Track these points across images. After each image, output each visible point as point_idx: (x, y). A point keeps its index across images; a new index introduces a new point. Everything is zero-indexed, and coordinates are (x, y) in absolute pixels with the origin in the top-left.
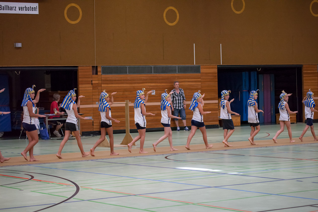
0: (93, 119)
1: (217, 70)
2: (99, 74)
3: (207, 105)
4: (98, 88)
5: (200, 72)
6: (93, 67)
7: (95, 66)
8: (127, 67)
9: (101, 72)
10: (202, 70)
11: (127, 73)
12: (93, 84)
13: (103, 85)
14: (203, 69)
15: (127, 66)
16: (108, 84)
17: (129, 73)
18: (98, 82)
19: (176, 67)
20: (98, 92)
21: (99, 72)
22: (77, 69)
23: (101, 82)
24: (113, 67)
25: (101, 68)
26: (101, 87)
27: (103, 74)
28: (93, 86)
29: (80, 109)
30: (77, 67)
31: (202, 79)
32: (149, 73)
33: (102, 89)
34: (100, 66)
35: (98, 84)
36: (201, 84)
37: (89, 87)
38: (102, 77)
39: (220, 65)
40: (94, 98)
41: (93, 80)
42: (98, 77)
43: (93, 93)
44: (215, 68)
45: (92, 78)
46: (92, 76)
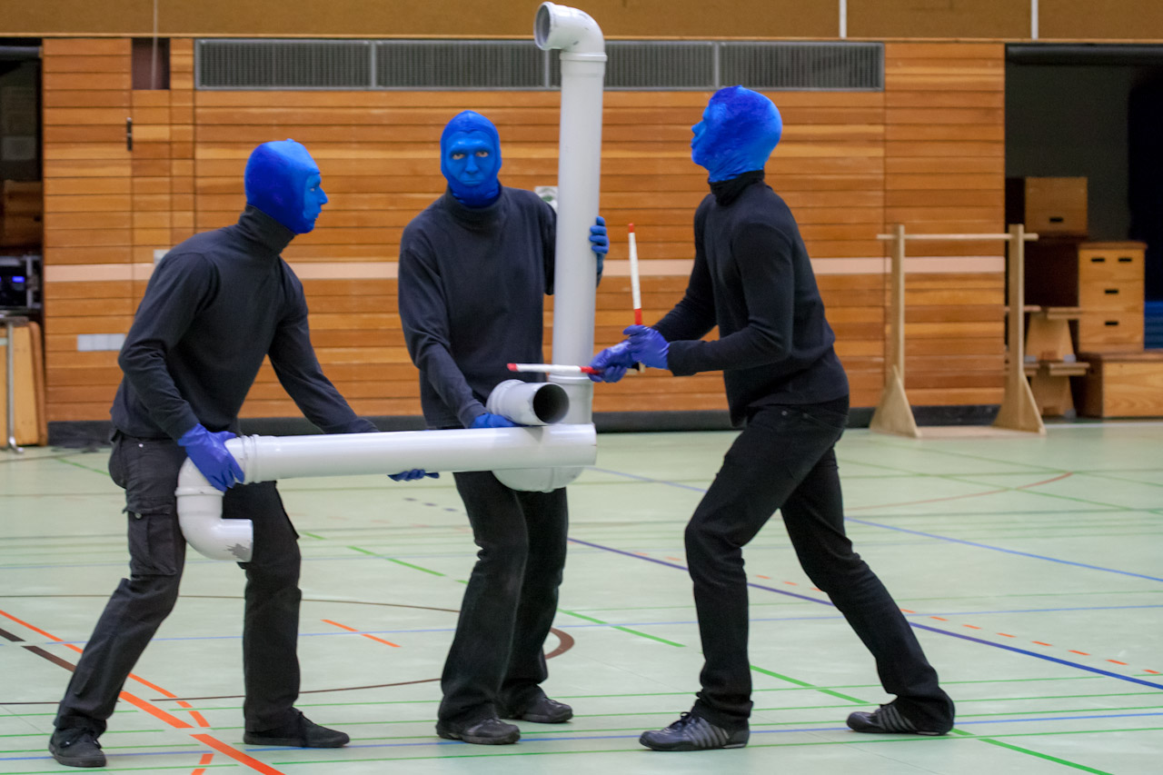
1: (1001, 71)
2: (175, 84)
3: (928, 285)
4: (170, 166)
5: (877, 85)
6: (140, 44)
7: (150, 40)
8: (367, 49)
9: (190, 76)
10: (893, 74)
11: (367, 83)
12: (135, 147)
13: (201, 153)
14: (900, 64)
15: (365, 42)
16: (239, 148)
17: (379, 82)
18: (171, 131)
19: (711, 49)
20: (167, 191)
21: (177, 72)
22: (37, 53)
23: (195, 133)
24: (277, 46)
25: (190, 52)
26: (190, 162)
27: (209, 84)
28: (136, 156)
29: (47, 288)
30: (37, 42)
31: (893, 124)
32: (518, 85)
33: (195, 177)
34: (190, 42)
35: (170, 143)
36: (885, 157)
37: (111, 163)
38: (199, 103)
39: (1026, 40)
40: (144, 228)
41: (135, 122)
42: (170, 102)
43: (137, 198)
44: (990, 63)
45: (135, 111)
46: (131, 98)
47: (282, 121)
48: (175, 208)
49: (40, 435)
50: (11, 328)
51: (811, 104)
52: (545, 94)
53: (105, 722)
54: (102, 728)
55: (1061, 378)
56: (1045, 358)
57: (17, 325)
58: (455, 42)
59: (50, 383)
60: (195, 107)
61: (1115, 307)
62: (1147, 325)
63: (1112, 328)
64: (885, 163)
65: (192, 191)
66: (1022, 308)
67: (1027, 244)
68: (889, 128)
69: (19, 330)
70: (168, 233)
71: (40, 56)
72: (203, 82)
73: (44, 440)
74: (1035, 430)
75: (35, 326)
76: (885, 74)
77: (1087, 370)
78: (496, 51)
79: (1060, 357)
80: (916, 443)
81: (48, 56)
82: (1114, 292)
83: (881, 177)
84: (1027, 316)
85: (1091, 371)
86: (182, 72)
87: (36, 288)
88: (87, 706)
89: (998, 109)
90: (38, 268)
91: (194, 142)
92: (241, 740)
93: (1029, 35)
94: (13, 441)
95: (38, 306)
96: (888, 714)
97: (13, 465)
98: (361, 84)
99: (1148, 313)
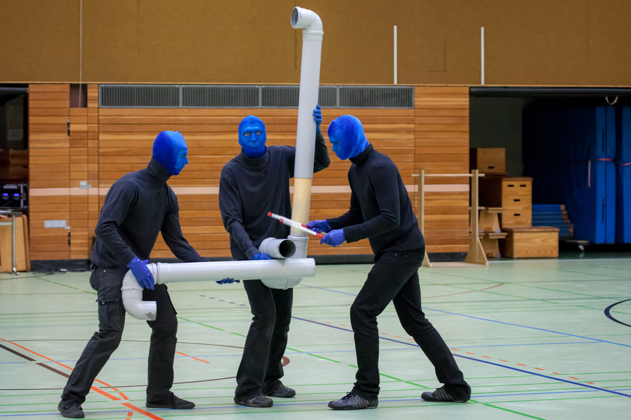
0: (69, 228)
1: (467, 99)
2: (89, 105)
3: (434, 197)
4: (87, 143)
5: (411, 106)
6: (74, 87)
7: (78, 85)
8: (178, 89)
9: (97, 101)
10: (418, 101)
11: (178, 105)
12: (71, 134)
13: (102, 137)
14: (421, 96)
15: (177, 86)
16: (119, 135)
17: (183, 105)
18: (88, 127)
19: (335, 89)
20: (86, 154)
21: (90, 100)
22: (26, 91)
23: (99, 127)
24: (136, 88)
25: (97, 90)
26: (97, 141)
27: (105, 105)
28: (71, 138)
29: (30, 199)
30: (26, 86)
31: (417, 124)
32: (247, 106)
33: (99, 148)
34: (97, 86)
35: (87, 132)
36: (415, 139)
37: (61, 141)
38: (100, 114)
39: (479, 85)
40: (75, 172)
41: (71, 122)
42: (87, 113)
43: (72, 157)
44: (462, 96)
45: (71, 117)
46: (69, 112)
47: (139, 122)
48: (89, 162)
49: (27, 267)
50: (14, 217)
51: (381, 115)
52: (259, 110)
53: (85, 398)
54: (83, 400)
55: (494, 240)
56: (487, 231)
57: (17, 216)
58: (218, 86)
59: (31, 243)
60: (99, 116)
61: (518, 208)
62: (533, 215)
63: (517, 217)
64: (415, 142)
65: (97, 154)
66: (477, 208)
67: (480, 178)
68: (416, 125)
69: (17, 218)
70: (86, 173)
71: (28, 92)
72: (102, 104)
73: (29, 268)
74: (484, 264)
75: (25, 216)
76: (415, 101)
77: (506, 236)
78: (236, 89)
79: (494, 230)
80: (430, 270)
81: (31, 92)
82: (518, 200)
83: (413, 148)
84: (479, 211)
85: (508, 236)
86: (93, 100)
87: (25, 199)
88: (77, 389)
89: (466, 117)
90: (26, 190)
91: (99, 132)
92: (145, 406)
93: (480, 83)
94: (14, 269)
95: (25, 207)
96: (440, 393)
97: (15, 280)
98: (175, 105)
99: (533, 210)
